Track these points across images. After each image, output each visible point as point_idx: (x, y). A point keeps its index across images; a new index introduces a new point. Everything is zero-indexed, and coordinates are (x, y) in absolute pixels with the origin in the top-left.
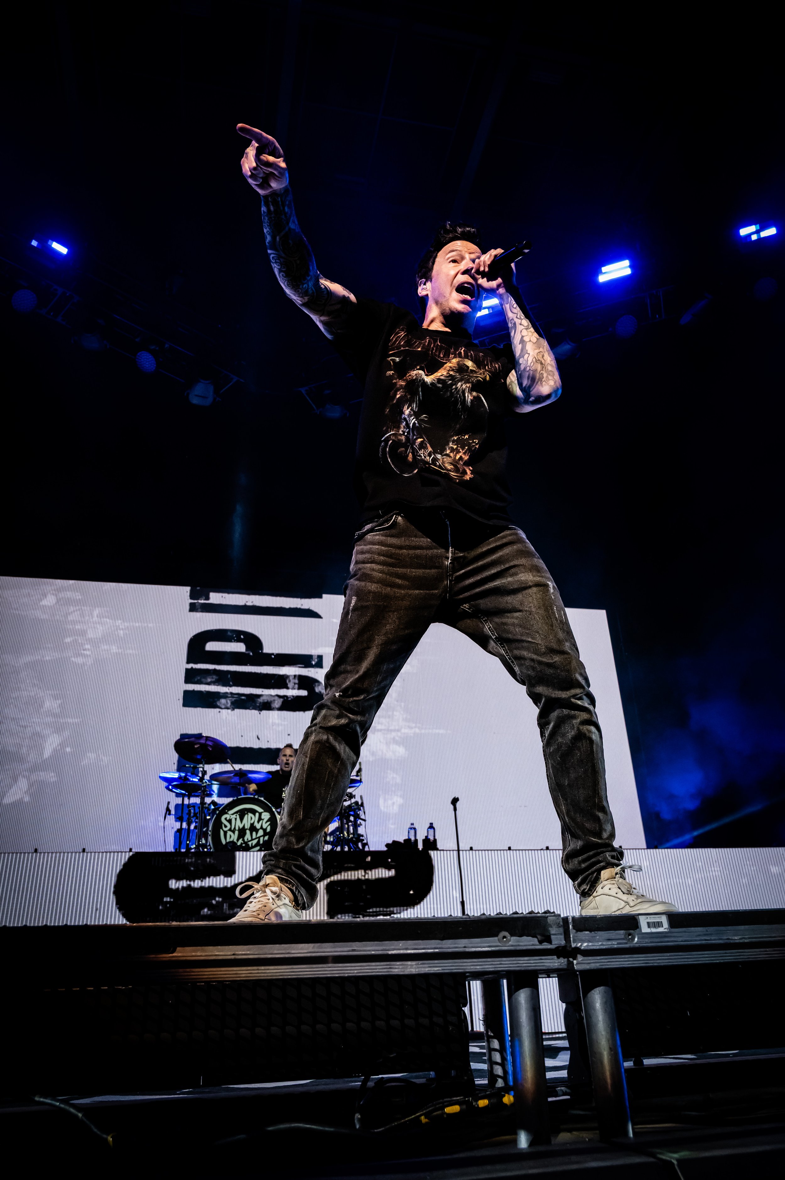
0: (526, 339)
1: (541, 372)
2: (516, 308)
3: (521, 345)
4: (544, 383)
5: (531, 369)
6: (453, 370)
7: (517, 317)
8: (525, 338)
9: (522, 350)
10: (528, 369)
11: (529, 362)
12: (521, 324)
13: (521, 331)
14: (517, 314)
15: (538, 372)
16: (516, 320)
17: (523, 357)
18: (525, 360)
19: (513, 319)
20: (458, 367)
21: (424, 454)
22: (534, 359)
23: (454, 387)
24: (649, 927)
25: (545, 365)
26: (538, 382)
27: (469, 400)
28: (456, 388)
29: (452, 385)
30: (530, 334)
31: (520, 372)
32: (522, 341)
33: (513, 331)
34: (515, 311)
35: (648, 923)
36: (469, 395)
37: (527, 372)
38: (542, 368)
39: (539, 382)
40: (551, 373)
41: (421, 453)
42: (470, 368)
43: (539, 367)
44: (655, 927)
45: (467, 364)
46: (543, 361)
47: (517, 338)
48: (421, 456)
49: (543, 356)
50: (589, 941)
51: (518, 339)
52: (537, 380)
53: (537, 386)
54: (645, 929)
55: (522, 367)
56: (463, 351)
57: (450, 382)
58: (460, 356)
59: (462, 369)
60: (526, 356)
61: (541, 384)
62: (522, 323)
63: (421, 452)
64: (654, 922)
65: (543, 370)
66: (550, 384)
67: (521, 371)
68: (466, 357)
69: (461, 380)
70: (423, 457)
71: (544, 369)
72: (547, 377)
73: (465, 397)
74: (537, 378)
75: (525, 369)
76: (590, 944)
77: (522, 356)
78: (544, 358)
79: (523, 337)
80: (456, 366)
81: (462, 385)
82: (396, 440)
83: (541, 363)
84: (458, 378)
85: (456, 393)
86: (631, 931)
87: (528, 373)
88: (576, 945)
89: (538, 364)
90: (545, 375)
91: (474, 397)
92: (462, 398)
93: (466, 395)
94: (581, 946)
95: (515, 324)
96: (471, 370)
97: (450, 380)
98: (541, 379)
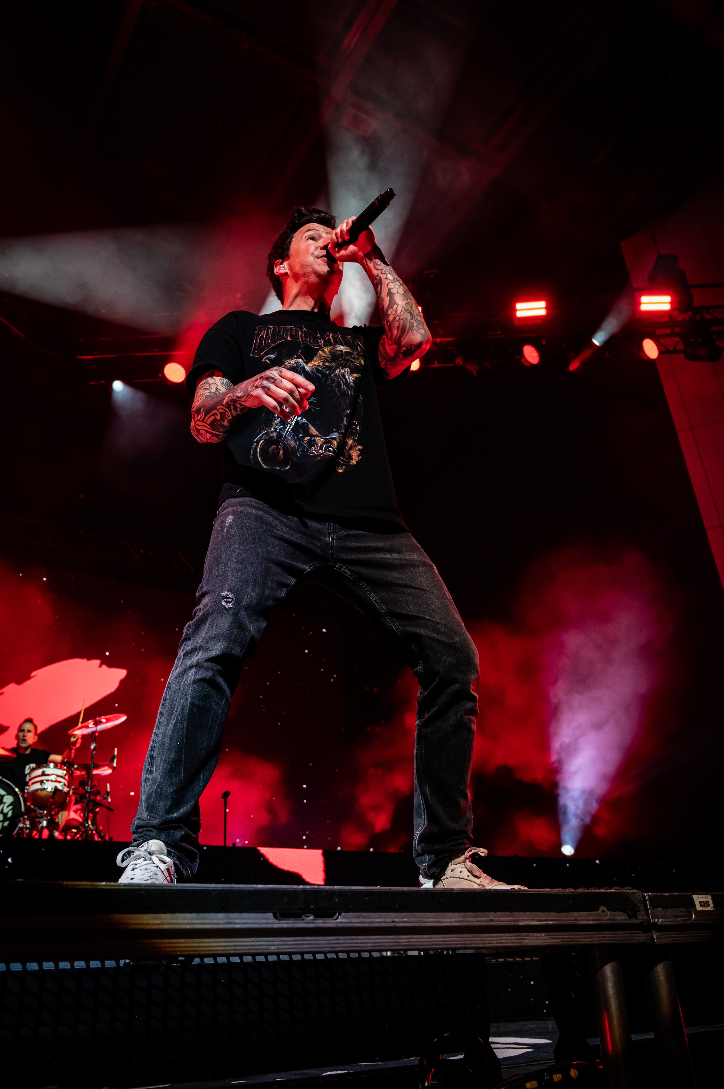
0: (394, 291)
1: (411, 321)
2: (379, 265)
3: (388, 297)
4: (415, 331)
5: (401, 318)
6: (327, 361)
7: (382, 273)
8: (392, 291)
9: (390, 301)
10: (398, 318)
11: (399, 312)
12: (386, 279)
13: (388, 285)
14: (382, 270)
15: (409, 321)
16: (381, 275)
17: (392, 308)
18: (395, 311)
19: (378, 275)
20: (332, 357)
21: (315, 451)
22: (403, 309)
23: (333, 375)
24: (701, 906)
25: (414, 315)
26: (408, 331)
27: (351, 381)
28: (335, 375)
29: (330, 374)
30: (397, 286)
31: (389, 324)
32: (390, 294)
33: (380, 287)
34: (380, 267)
35: (700, 902)
36: (350, 377)
37: (397, 321)
38: (412, 317)
39: (410, 331)
40: (420, 322)
41: (313, 451)
42: (344, 351)
43: (409, 317)
44: (705, 906)
45: (339, 349)
46: (412, 312)
47: (384, 291)
48: (314, 453)
49: (411, 307)
50: (663, 918)
51: (386, 292)
52: (407, 329)
53: (408, 335)
54: (699, 908)
55: (391, 318)
56: (332, 337)
57: (328, 372)
58: (331, 345)
59: (335, 357)
60: (395, 307)
61: (412, 332)
62: (388, 278)
63: (312, 449)
64: (703, 901)
65: (413, 320)
66: (421, 333)
67: (390, 322)
68: (337, 342)
69: (337, 368)
70: (316, 453)
71: (413, 318)
72: (417, 325)
73: (346, 379)
74: (408, 327)
75: (394, 319)
76: (664, 920)
77: (390, 306)
78: (413, 308)
79: (390, 289)
80: (330, 356)
81: (340, 371)
82: (268, 438)
83: (411, 313)
84: (334, 366)
85: (337, 378)
86: (689, 909)
87: (397, 323)
88: (655, 920)
89: (407, 313)
90: (415, 324)
91: (356, 378)
92: (344, 380)
93: (347, 377)
94: (658, 921)
95: (380, 279)
96: (345, 352)
97: (327, 370)
98: (411, 328)
